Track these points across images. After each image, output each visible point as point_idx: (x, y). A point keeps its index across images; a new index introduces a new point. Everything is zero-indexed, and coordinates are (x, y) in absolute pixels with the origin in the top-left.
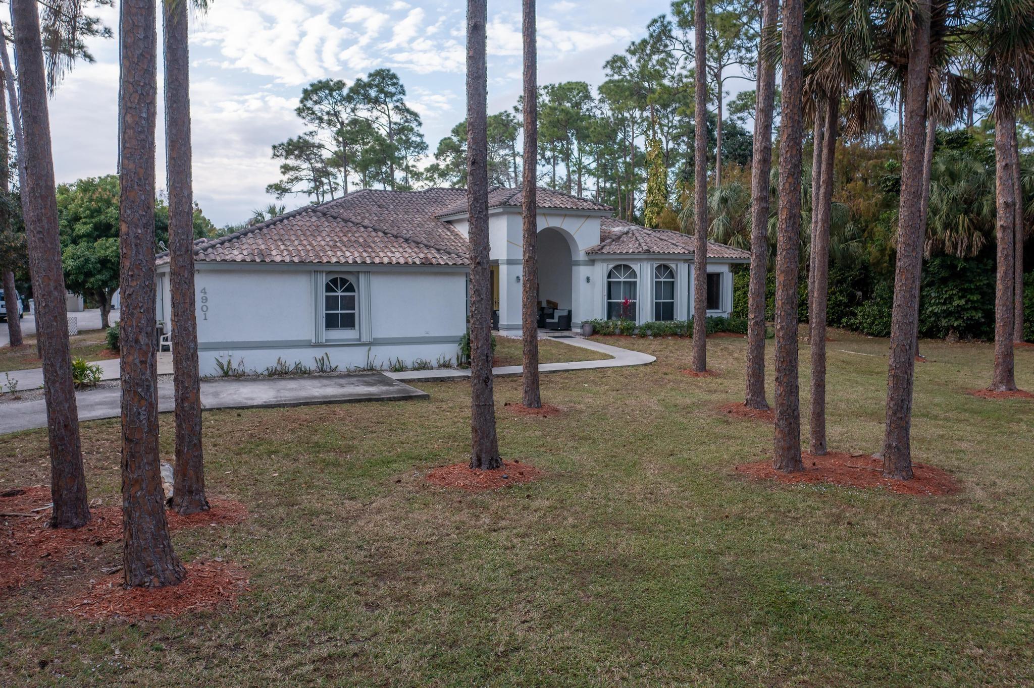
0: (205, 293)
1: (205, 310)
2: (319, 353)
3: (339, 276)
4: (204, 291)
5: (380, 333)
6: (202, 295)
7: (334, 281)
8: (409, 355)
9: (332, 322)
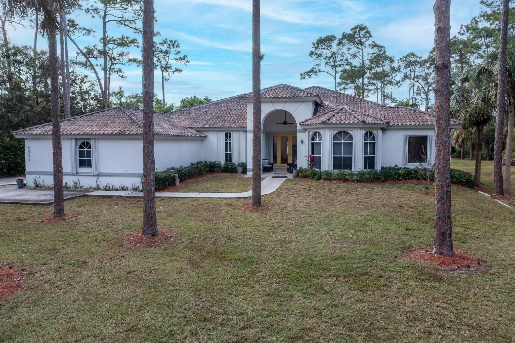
0: (29, 149)
1: (29, 156)
2: (75, 178)
3: (86, 141)
4: (29, 148)
5: (103, 170)
6: (28, 149)
7: (84, 143)
8: (117, 182)
9: (82, 164)
